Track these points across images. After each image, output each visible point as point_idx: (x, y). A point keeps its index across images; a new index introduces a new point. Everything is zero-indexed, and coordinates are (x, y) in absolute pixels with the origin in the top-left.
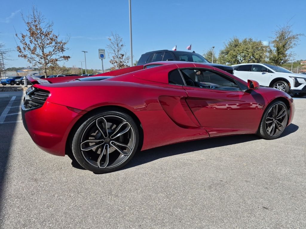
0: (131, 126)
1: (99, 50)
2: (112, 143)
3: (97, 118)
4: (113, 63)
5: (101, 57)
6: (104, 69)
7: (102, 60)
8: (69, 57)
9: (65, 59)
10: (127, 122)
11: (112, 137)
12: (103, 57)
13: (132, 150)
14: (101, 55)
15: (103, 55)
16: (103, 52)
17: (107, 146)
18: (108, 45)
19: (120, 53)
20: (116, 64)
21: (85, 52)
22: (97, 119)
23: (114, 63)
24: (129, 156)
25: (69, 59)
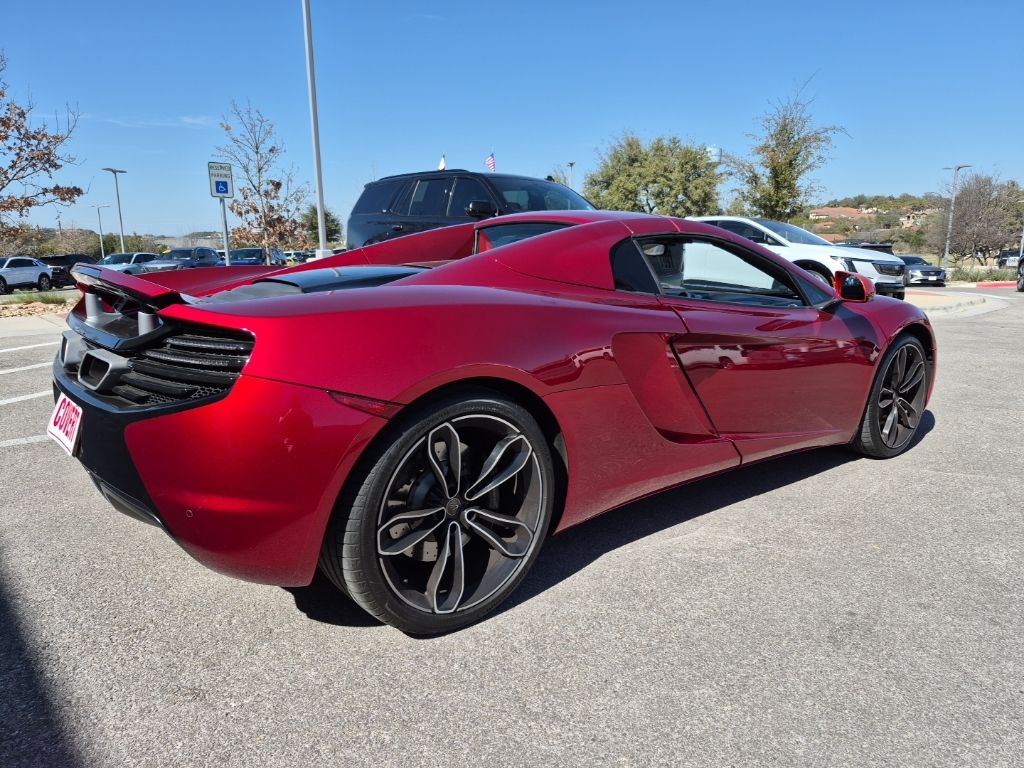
0: (533, 450)
1: (210, 168)
2: (470, 515)
3: (431, 430)
4: (240, 214)
5: (218, 191)
6: (229, 230)
7: (222, 200)
8: (78, 191)
9: (63, 199)
10: (522, 436)
11: (470, 495)
12: (226, 192)
13: (534, 533)
14: (218, 183)
15: (225, 184)
16: (224, 172)
17: (454, 528)
18: (219, 149)
19: (266, 176)
20: (252, 216)
21: (114, 172)
22: (431, 433)
23: (248, 212)
24: (526, 559)
25: (76, 197)
